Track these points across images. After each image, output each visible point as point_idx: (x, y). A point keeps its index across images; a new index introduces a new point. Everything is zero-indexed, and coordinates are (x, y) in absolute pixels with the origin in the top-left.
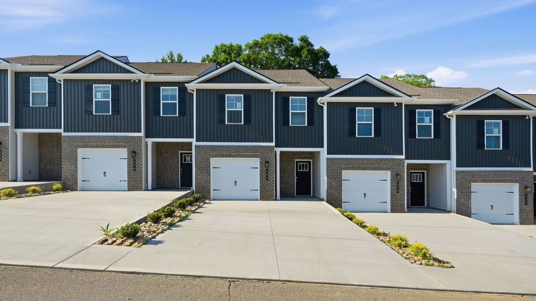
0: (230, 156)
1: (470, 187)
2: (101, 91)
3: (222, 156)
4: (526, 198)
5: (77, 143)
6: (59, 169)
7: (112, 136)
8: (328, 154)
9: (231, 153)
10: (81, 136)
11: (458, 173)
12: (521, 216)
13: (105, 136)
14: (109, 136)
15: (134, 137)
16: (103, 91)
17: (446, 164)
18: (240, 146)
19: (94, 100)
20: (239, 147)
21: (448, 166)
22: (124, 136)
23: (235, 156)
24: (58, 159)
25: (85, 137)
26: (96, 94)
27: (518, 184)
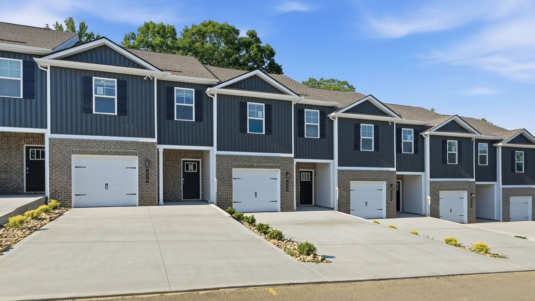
0: (252, 167)
1: (438, 195)
2: (103, 86)
3: (244, 166)
4: (472, 202)
5: (72, 148)
6: (20, 179)
7: (119, 141)
8: (338, 166)
9: (253, 164)
10: (77, 139)
11: (431, 183)
12: (468, 217)
13: (110, 141)
14: (115, 141)
15: (147, 143)
16: (106, 86)
17: (421, 175)
18: (263, 156)
19: (94, 96)
20: (261, 157)
21: (423, 177)
22: (134, 142)
23: (257, 167)
24: (18, 166)
25: (83, 141)
26: (96, 89)
27: (467, 191)
